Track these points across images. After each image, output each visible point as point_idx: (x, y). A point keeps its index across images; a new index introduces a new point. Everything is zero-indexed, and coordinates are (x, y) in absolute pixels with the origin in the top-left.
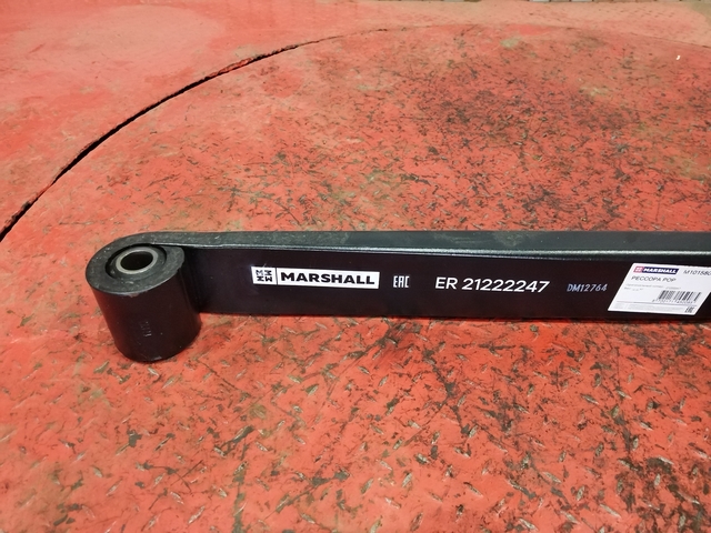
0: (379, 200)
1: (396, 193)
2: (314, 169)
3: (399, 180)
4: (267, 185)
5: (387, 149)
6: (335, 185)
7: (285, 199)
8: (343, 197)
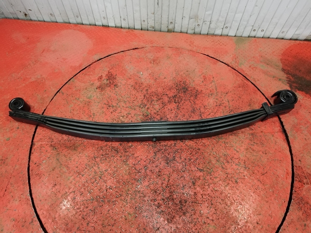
0: (210, 162)
1: (206, 164)
2: (227, 175)
3: (205, 169)
4: (238, 169)
5: (207, 184)
6: (221, 168)
7: (232, 163)
8: (219, 163)
